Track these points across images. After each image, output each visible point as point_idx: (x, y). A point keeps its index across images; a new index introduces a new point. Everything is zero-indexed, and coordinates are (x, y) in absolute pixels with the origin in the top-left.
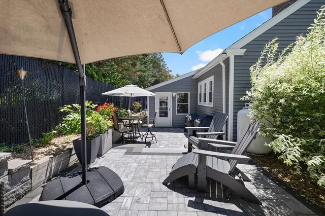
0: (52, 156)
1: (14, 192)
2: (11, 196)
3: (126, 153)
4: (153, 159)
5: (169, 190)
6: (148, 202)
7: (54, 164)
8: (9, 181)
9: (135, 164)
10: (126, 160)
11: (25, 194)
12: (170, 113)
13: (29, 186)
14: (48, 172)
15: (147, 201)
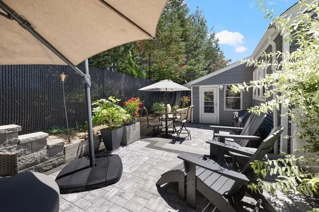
0: (84, 140)
1: (51, 162)
2: (48, 164)
3: (148, 146)
4: (167, 156)
5: (157, 193)
6: (129, 199)
7: (84, 146)
8: (47, 153)
9: (147, 158)
10: (142, 153)
11: (60, 165)
12: (217, 108)
13: (62, 159)
14: (80, 151)
15: (129, 197)
